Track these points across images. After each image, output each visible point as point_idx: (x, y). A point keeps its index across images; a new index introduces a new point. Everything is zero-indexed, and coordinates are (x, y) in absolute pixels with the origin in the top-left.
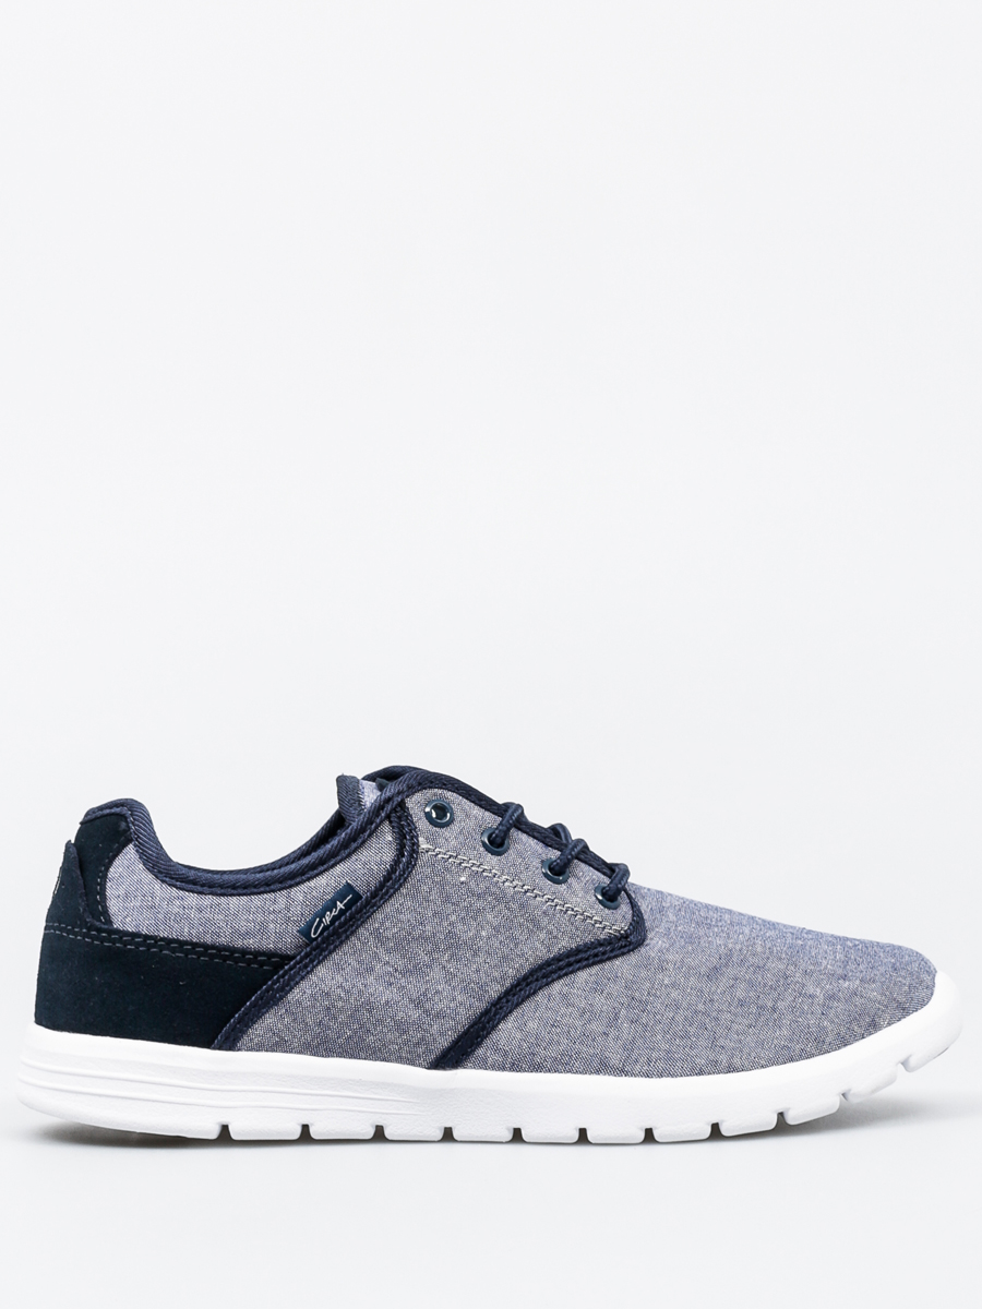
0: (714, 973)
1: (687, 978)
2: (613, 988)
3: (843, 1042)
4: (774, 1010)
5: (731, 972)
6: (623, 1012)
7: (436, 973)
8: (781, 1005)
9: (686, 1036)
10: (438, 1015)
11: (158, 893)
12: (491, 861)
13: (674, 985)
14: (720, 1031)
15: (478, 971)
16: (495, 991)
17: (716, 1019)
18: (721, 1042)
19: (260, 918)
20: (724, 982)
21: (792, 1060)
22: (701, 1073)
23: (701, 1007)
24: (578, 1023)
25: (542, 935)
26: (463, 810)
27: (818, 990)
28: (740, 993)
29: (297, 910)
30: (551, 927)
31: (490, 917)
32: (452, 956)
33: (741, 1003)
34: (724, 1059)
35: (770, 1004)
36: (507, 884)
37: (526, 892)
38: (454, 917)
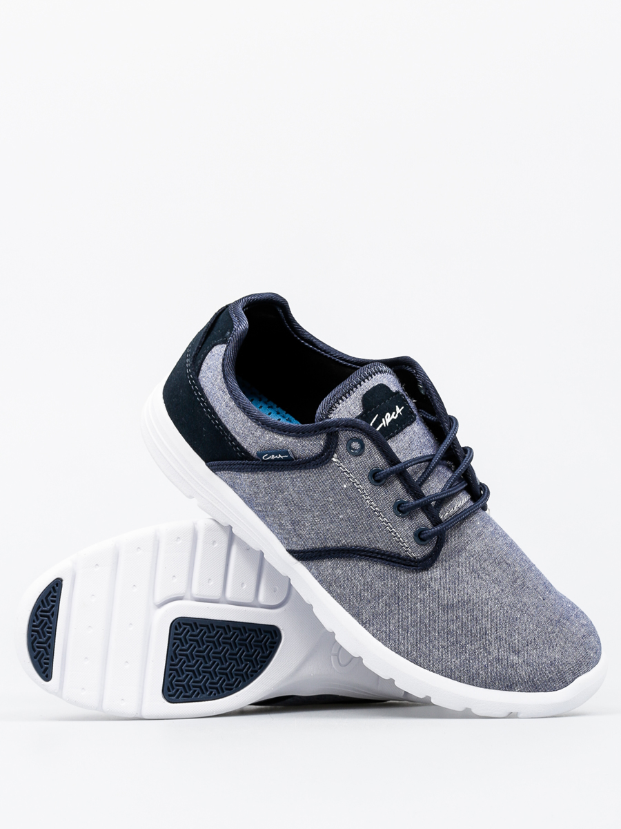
0: (449, 607)
1: (432, 601)
2: (390, 583)
3: (486, 685)
4: (463, 646)
5: (459, 613)
6: (386, 597)
7: (309, 516)
8: (468, 646)
9: (406, 630)
10: (299, 535)
11: (219, 380)
12: (367, 486)
13: (422, 601)
14: (426, 639)
15: (328, 530)
16: (331, 544)
17: (429, 632)
18: (422, 646)
19: (246, 431)
20: (451, 615)
21: (450, 677)
22: (398, 653)
23: (426, 621)
24: (360, 587)
25: (371, 536)
26: (370, 453)
27: (496, 651)
28: (453, 627)
29: (262, 442)
30: (378, 535)
31: (349, 511)
32: (320, 515)
33: (449, 632)
34: (415, 654)
35: (463, 642)
36: (368, 501)
37: (375, 511)
38: (330, 500)
